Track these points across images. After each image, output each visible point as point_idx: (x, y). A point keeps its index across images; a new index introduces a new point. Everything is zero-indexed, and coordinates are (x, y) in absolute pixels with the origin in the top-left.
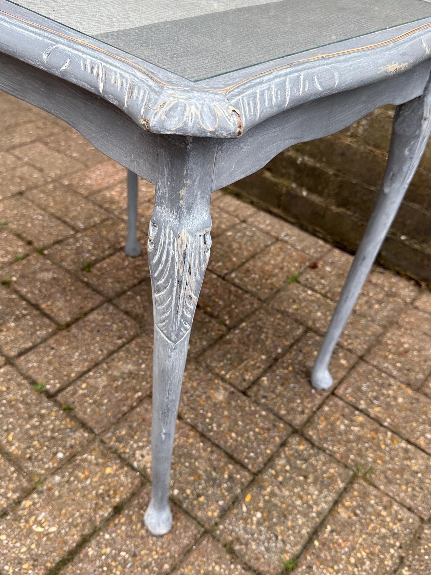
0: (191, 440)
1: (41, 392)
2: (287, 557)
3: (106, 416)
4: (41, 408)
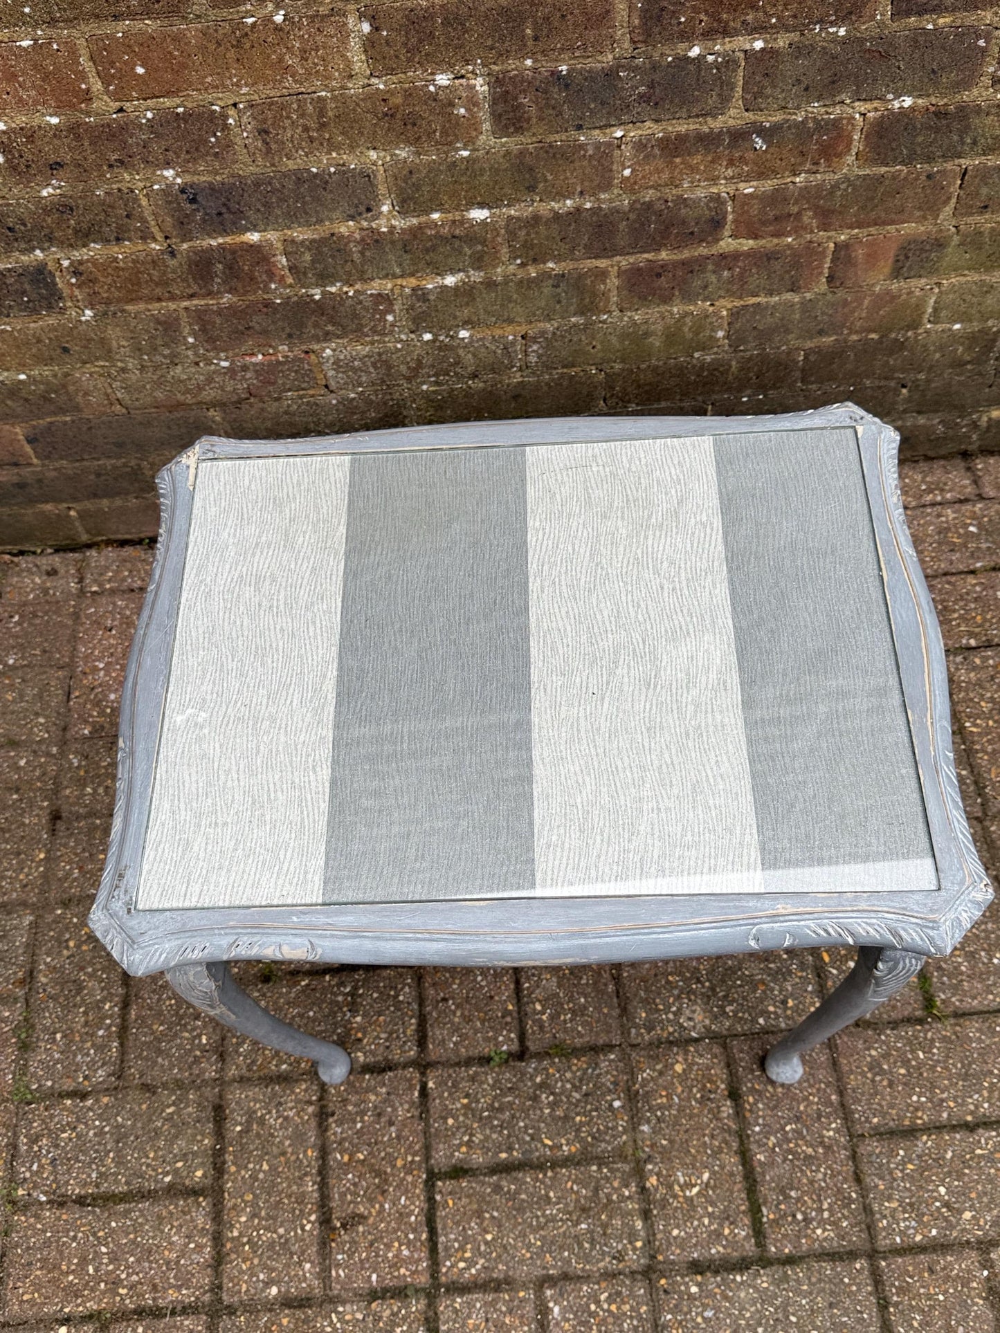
1: (507, 1061)
3: (606, 1015)
4: (532, 1078)
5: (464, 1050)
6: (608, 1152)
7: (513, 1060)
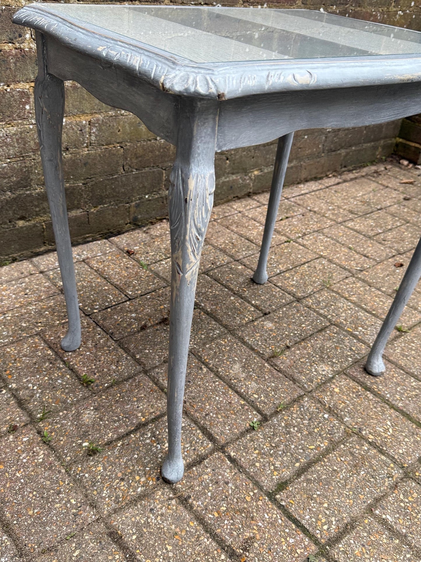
0: (309, 345)
1: (261, 424)
3: (288, 385)
4: (280, 425)
5: (236, 430)
6: (341, 437)
7: (264, 423)
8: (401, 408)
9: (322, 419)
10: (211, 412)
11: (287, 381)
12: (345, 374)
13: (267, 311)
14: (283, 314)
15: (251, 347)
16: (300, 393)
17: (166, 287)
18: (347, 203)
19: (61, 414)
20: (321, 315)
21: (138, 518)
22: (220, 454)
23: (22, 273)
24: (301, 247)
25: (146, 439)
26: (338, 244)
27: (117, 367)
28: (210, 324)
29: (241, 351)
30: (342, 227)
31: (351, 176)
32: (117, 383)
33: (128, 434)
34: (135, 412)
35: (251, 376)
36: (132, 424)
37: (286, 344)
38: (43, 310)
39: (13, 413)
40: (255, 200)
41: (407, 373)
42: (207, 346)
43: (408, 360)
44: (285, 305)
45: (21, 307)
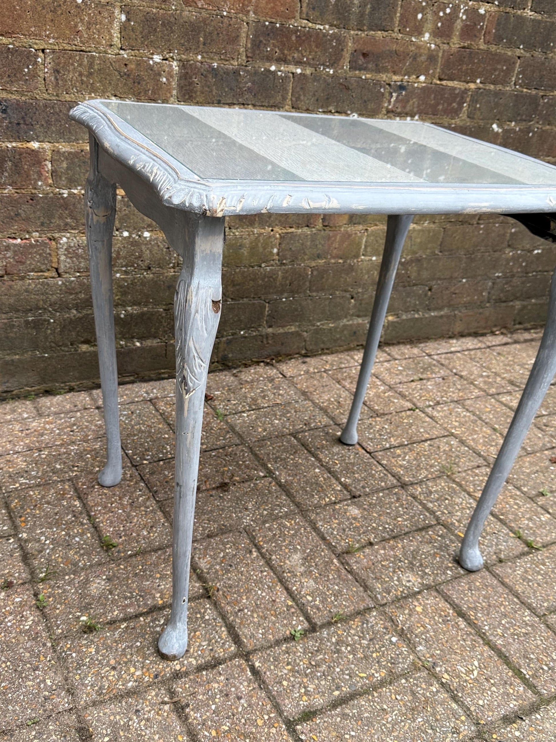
0: (400, 546)
1: (306, 635)
2: (512, 535)
3: (356, 592)
4: (329, 640)
5: (271, 636)
6: (407, 669)
7: (309, 634)
8: (499, 647)
9: (387, 643)
10: (247, 608)
11: (356, 587)
12: (437, 591)
13: (358, 493)
14: (377, 500)
15: (323, 535)
16: (368, 605)
17: (239, 445)
18: (510, 370)
19: (67, 577)
20: (428, 509)
21: (118, 717)
22: (242, 661)
23: (75, 406)
24: (428, 419)
25: (157, 626)
26: (479, 422)
27: (149, 533)
28: (280, 498)
29: (308, 539)
30: (493, 400)
31: (527, 336)
32: (143, 553)
33: (137, 616)
34: (153, 592)
35: (311, 572)
36: (145, 604)
37: (369, 539)
38: (85, 453)
39: (14, 566)
40: (386, 352)
41: (523, 603)
42: (267, 525)
43: (529, 586)
44: (383, 490)
45: (62, 445)
